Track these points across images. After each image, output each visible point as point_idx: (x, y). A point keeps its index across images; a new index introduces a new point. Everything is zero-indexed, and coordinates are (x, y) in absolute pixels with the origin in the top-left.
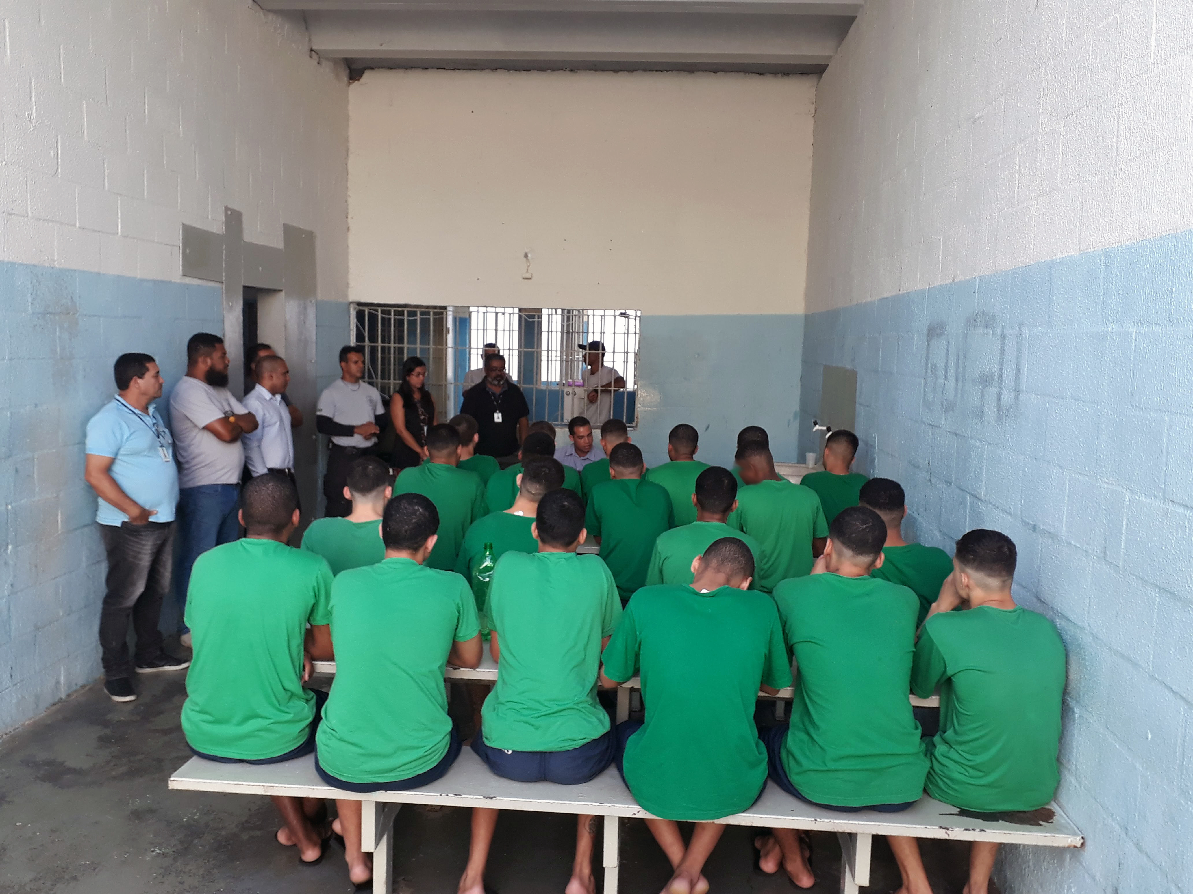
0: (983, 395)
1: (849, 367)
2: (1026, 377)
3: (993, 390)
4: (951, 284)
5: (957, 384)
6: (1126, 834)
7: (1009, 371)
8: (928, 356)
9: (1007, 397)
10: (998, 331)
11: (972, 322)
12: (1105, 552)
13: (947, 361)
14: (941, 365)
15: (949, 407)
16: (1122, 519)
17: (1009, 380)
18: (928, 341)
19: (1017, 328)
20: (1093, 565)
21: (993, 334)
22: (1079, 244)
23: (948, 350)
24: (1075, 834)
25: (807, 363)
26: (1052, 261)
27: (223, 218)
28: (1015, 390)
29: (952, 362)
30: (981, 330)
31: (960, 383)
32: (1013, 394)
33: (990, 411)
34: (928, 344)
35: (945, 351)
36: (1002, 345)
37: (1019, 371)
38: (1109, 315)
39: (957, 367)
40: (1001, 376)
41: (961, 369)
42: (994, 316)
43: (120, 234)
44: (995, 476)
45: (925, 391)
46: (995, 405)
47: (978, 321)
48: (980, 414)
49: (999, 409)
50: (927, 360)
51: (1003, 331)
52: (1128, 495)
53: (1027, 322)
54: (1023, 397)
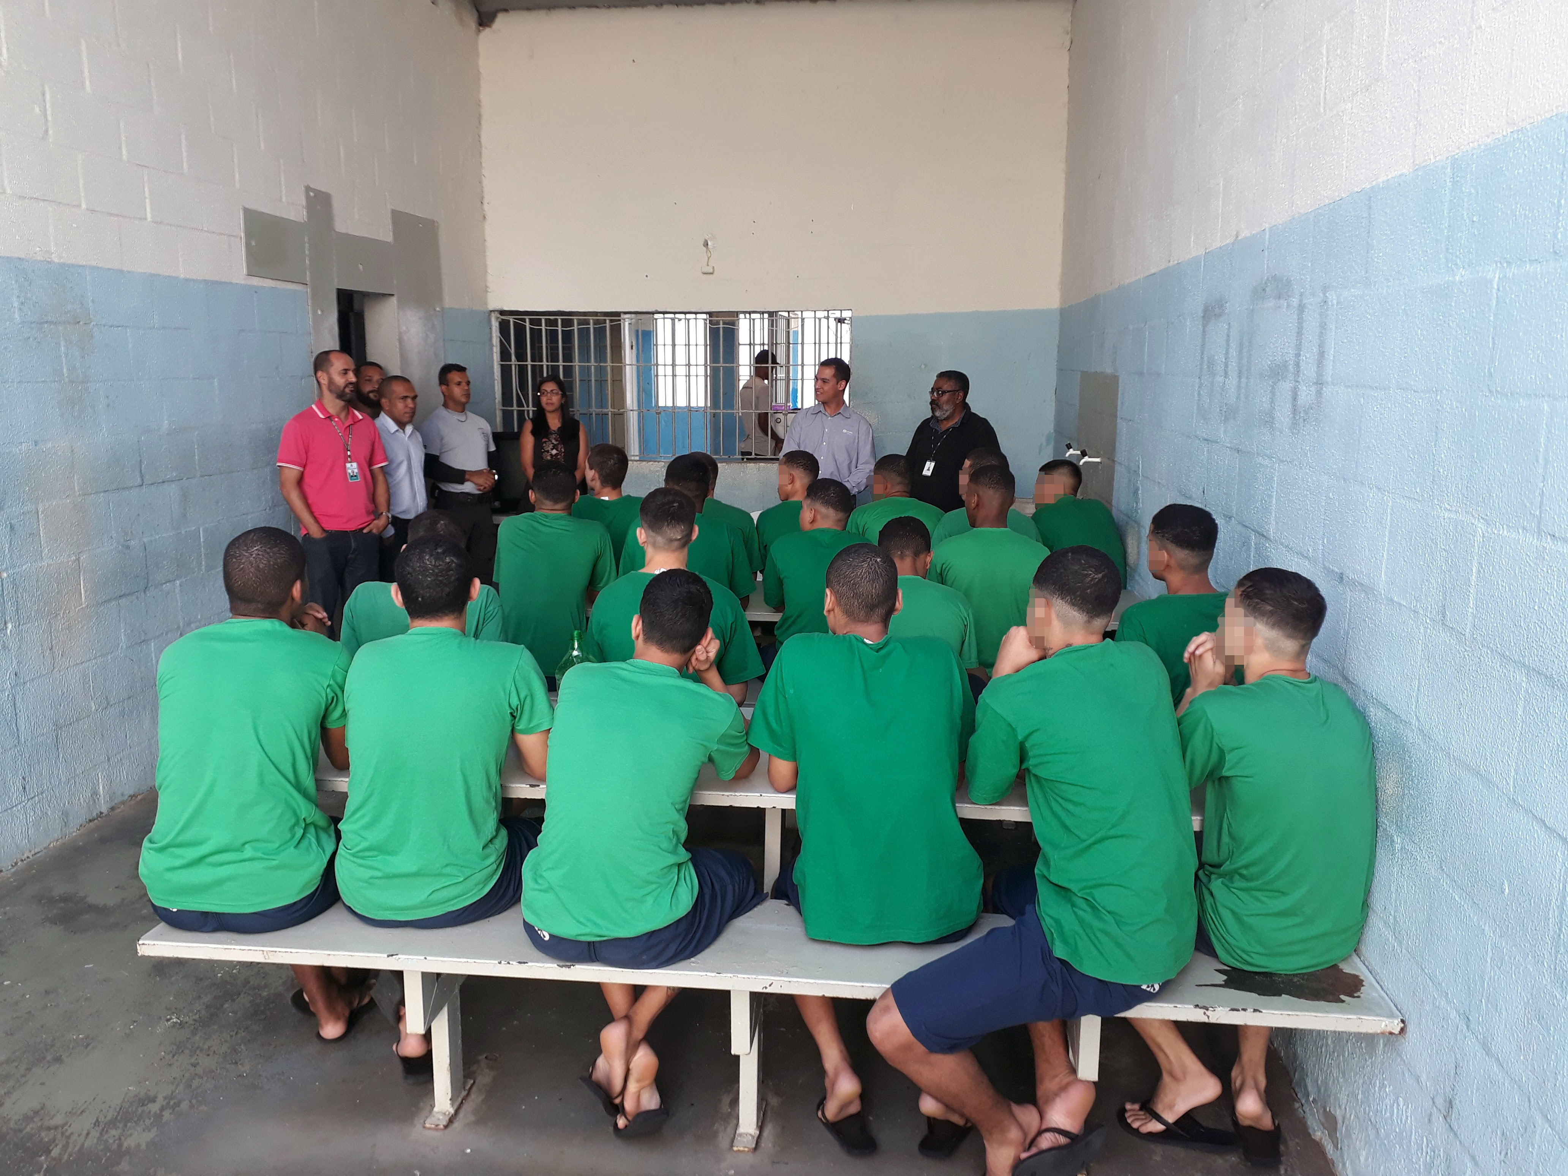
0: (1273, 393)
1: (1109, 371)
2: (1331, 363)
3: (1286, 386)
4: (1233, 244)
5: (1239, 382)
6: (1468, 1027)
7: (1309, 357)
8: (1203, 345)
9: (1306, 394)
10: (1295, 301)
11: (1259, 293)
12: (1444, 615)
13: (1227, 349)
14: (1220, 358)
15: (1229, 414)
16: (1472, 564)
17: (1309, 370)
18: (1204, 326)
19: (1321, 295)
20: (1426, 632)
21: (1288, 306)
22: (1413, 156)
23: (1228, 336)
24: (1392, 1016)
25: (1063, 370)
26: (1372, 188)
27: (303, 201)
28: (1316, 383)
29: (1233, 352)
30: (1271, 303)
31: (1243, 380)
32: (1313, 389)
33: (1283, 415)
34: (1204, 331)
35: (1225, 338)
36: (1300, 320)
37: (1322, 354)
38: (1457, 257)
39: (1240, 358)
40: (1297, 365)
41: (1245, 361)
42: (1289, 281)
43: (149, 219)
44: (1289, 506)
45: (1199, 394)
46: (1289, 406)
47: (1268, 289)
48: (1269, 420)
49: (1295, 411)
50: (1202, 353)
51: (1301, 301)
52: (1481, 526)
53: (1334, 284)
54: (1327, 391)
